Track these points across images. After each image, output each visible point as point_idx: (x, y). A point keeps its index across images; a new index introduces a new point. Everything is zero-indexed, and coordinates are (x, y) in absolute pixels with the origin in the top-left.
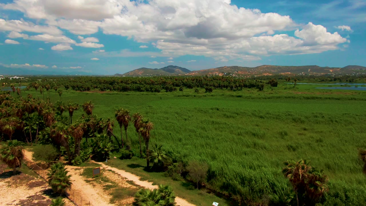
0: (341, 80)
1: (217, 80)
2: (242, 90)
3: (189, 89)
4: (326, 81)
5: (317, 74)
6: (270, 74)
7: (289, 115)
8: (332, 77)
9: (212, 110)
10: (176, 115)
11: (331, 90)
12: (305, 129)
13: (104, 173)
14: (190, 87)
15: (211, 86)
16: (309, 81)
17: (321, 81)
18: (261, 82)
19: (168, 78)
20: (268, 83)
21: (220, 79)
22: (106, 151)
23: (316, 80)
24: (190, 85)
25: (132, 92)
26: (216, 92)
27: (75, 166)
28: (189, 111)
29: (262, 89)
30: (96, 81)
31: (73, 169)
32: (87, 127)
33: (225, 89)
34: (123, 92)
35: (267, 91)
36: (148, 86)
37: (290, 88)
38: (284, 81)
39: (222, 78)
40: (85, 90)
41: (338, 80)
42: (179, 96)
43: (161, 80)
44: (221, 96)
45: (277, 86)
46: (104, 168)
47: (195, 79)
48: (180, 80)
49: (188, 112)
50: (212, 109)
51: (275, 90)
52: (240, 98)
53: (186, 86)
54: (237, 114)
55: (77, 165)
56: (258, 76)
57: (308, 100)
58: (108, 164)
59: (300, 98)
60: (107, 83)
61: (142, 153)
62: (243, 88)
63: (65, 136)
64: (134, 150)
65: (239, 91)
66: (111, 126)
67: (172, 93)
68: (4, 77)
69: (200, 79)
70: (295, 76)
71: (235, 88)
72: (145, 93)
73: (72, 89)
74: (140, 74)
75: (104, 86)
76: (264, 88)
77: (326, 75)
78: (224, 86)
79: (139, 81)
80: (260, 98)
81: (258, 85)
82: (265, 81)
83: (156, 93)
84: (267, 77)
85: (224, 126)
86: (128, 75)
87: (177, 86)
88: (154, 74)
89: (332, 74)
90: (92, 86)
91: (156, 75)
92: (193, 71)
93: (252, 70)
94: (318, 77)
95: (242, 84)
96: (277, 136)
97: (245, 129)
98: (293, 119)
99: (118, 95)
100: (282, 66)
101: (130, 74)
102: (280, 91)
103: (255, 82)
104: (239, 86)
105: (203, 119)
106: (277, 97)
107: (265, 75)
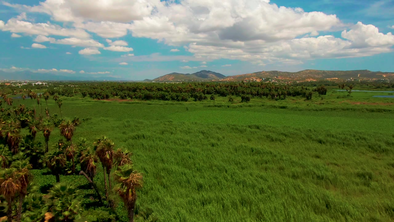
1: (256, 86)
2: (286, 99)
3: (223, 97)
4: (383, 88)
5: (368, 80)
6: (314, 79)
8: (388, 83)
9: (251, 128)
10: (201, 136)
14: (223, 94)
15: (248, 94)
16: (362, 88)
17: (377, 88)
18: (306, 89)
19: (199, 85)
20: (315, 90)
21: (258, 86)
22: (66, 217)
23: (370, 87)
24: (223, 92)
25: (155, 101)
26: (254, 101)
28: (219, 129)
29: (309, 98)
30: (119, 88)
32: (57, 164)
33: (265, 98)
34: (145, 101)
35: (316, 100)
36: (174, 94)
37: (344, 97)
39: (262, 85)
40: (103, 98)
42: (209, 106)
43: (190, 86)
44: (260, 106)
45: (327, 93)
47: (229, 86)
48: (211, 87)
49: (218, 131)
50: (249, 127)
51: (325, 98)
52: (284, 109)
53: (218, 94)
54: (286, 136)
56: (301, 82)
57: (372, 113)
60: (129, 90)
62: (287, 96)
65: (281, 101)
66: (93, 163)
67: (201, 102)
68: (27, 83)
69: (235, 86)
70: (344, 81)
71: (277, 96)
72: (170, 102)
74: (171, 79)
75: (125, 93)
76: (312, 96)
77: (379, 80)
78: (264, 95)
79: (165, 88)
80: (309, 110)
81: (305, 93)
82: (311, 88)
83: (183, 102)
84: (312, 83)
85: (269, 158)
86: (158, 81)
87: (209, 94)
88: (186, 80)
89: (386, 79)
90: (112, 93)
91: (188, 80)
92: (227, 76)
93: (293, 75)
94: (371, 83)
95: (286, 92)
96: (358, 180)
97: (303, 166)
98: (369, 145)
99: (139, 104)
100: (327, 71)
101: (160, 80)
102: (332, 101)
103: (300, 89)
104: (282, 94)
105: (239, 144)
106: (331, 109)
107: (308, 80)
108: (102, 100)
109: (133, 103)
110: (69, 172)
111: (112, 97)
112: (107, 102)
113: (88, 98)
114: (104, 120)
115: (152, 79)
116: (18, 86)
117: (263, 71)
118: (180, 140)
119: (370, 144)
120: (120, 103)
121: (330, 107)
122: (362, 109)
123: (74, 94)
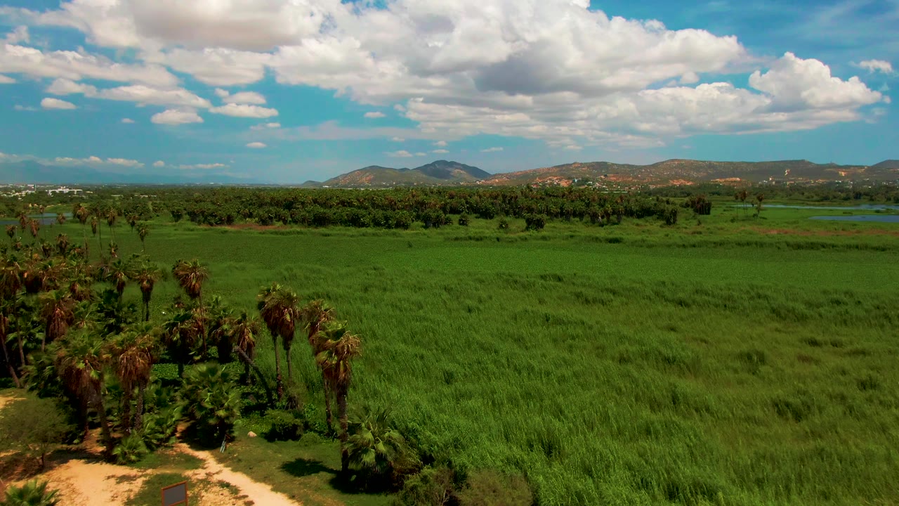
0: (873, 198)
1: (557, 196)
2: (622, 222)
3: (485, 220)
4: (834, 200)
5: (807, 183)
6: (689, 181)
7: (759, 297)
8: (848, 189)
9: (545, 280)
10: (445, 295)
11: (855, 225)
12: (814, 343)
13: (203, 493)
14: (486, 214)
15: (540, 212)
16: (791, 199)
17: (822, 200)
18: (668, 202)
19: (432, 193)
20: (687, 205)
21: (563, 196)
22: (220, 419)
23: (808, 198)
24: (487, 210)
25: (337, 228)
26: (554, 228)
27: (123, 467)
28: (481, 281)
29: (672, 221)
30: (252, 200)
31: (113, 476)
32: (181, 338)
33: (577, 221)
34: (316, 227)
35: (687, 225)
36: (379, 214)
37: (746, 219)
38: (724, 199)
39: (569, 193)
40: (221, 222)
41: (865, 196)
42: (456, 239)
43: (413, 196)
44: (567, 239)
45: (711, 212)
46: (209, 475)
47: (498, 195)
48: (460, 198)
49: (478, 285)
50: (543, 277)
51: (706, 222)
52: (616, 245)
53: (475, 213)
54: (614, 293)
55: (130, 463)
56: (659, 186)
57: (799, 251)
58: (226, 458)
59: (778, 245)
60: (278, 204)
61: (332, 423)
62: (624, 217)
63: (93, 374)
64: (313, 407)
65: (612, 227)
66: (251, 335)
67: (439, 230)
68: (33, 190)
69: (513, 195)
70: (752, 186)
71: (603, 217)
72: (370, 230)
73: (188, 220)
74: (365, 181)
75: (269, 212)
76: (678, 218)
77: (831, 184)
78: (575, 215)
79: (358, 200)
80: (669, 246)
81: (663, 211)
82: (678, 201)
83: (400, 231)
84: (682, 189)
85: (580, 331)
86: (337, 184)
87: (454, 214)
88: (400, 183)
89: (846, 181)
90: (238, 212)
91: (404, 183)
92: (495, 173)
93: (642, 172)
94: (811, 189)
95: (621, 208)
96: (738, 364)
97: (640, 342)
98: (772, 308)
99: (302, 236)
100: (717, 162)
101: (342, 182)
102: (719, 226)
103: (653, 202)
104: (614, 213)
105: (519, 309)
106: (715, 243)
107: (675, 183)
108: (219, 227)
109: (289, 233)
110: (197, 358)
111: (241, 219)
112: (231, 232)
113: (186, 222)
114: (237, 268)
115: (322, 180)
116: (16, 197)
117: (574, 163)
118: (403, 302)
119: (775, 307)
120: (260, 233)
121: (711, 240)
122: (779, 243)
123: (153, 214)
